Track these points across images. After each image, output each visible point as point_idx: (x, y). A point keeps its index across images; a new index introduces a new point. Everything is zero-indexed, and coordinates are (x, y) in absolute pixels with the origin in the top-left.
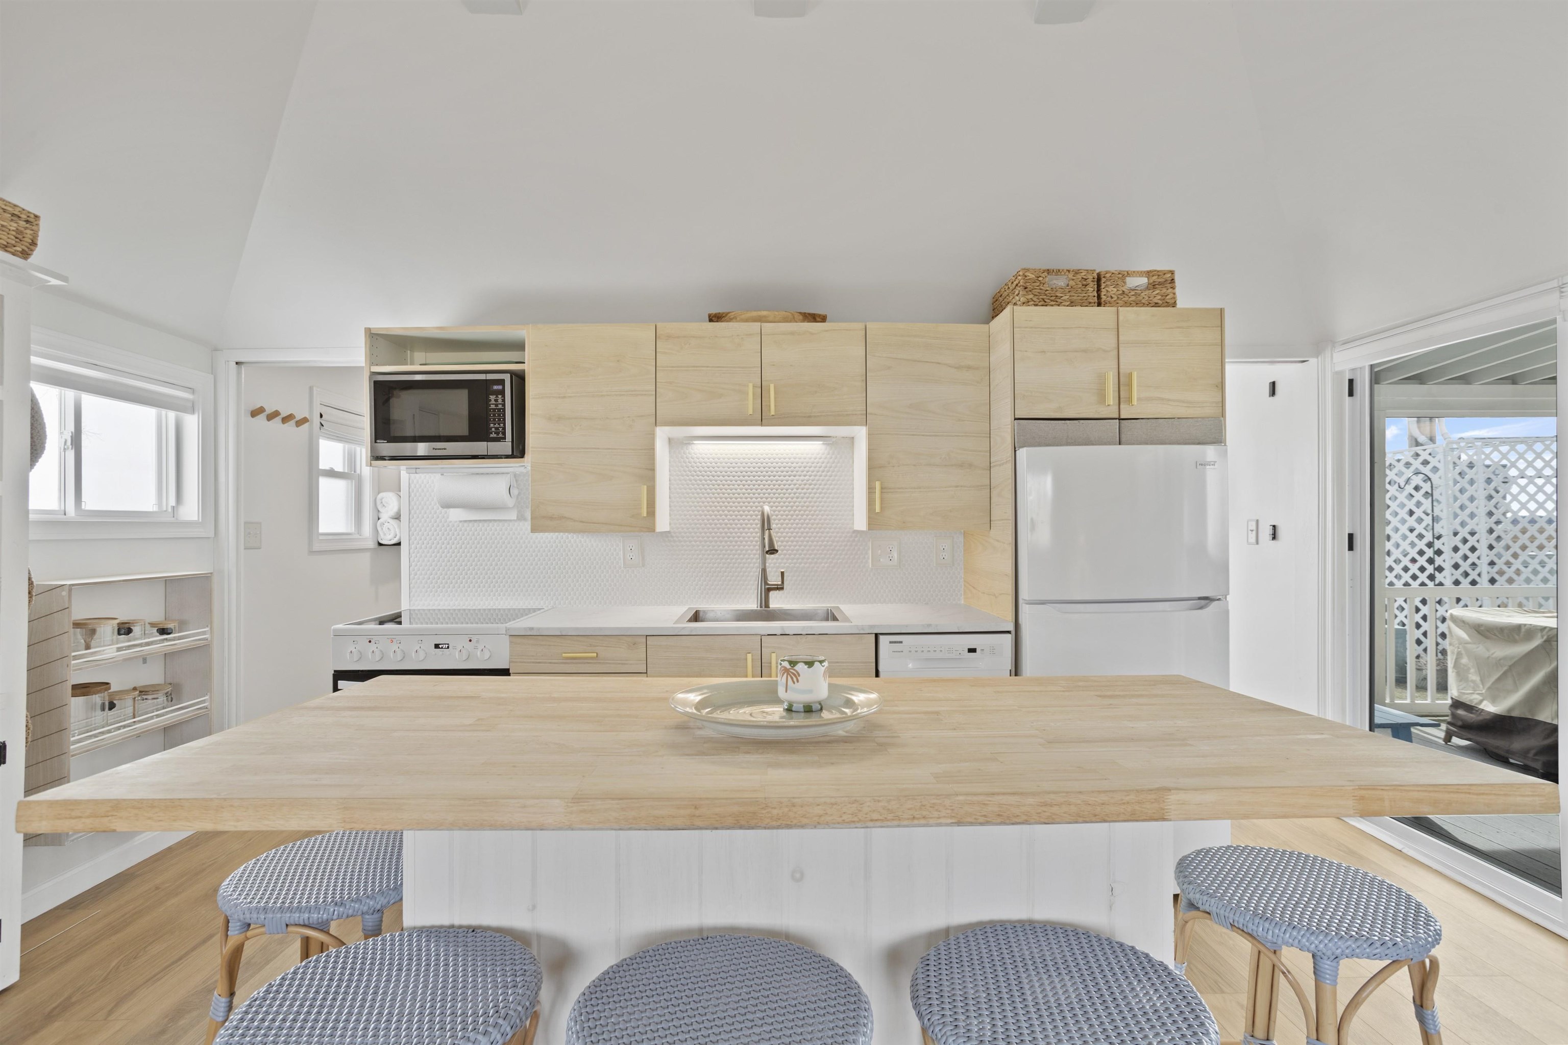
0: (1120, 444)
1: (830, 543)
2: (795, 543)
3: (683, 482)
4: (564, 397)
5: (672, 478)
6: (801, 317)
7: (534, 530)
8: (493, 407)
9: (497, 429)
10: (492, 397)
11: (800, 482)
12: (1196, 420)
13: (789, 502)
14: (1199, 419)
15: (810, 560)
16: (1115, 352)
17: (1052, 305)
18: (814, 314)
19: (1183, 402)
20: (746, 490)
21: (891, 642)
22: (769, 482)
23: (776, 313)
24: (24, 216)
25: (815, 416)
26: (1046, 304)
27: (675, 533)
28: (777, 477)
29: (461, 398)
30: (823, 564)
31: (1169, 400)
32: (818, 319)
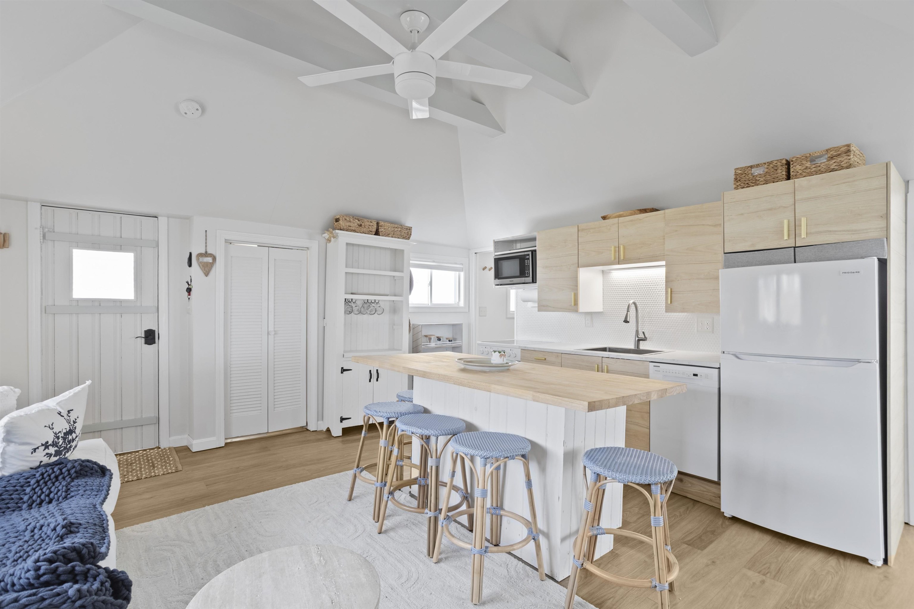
0: (795, 262)
1: (675, 319)
2: (657, 318)
3: (609, 290)
4: (548, 259)
5: (604, 288)
6: (639, 212)
7: (538, 311)
8: (526, 264)
9: (528, 272)
10: (526, 261)
11: (660, 288)
12: (857, 242)
13: (655, 298)
14: (861, 241)
15: (665, 327)
16: (793, 207)
17: (753, 186)
18: (645, 209)
19: (849, 231)
20: (635, 293)
21: (654, 366)
22: (646, 289)
23: (626, 212)
24: (408, 228)
25: (642, 258)
26: (749, 186)
27: (605, 312)
28: (649, 286)
29: (517, 262)
30: (671, 329)
31: (836, 231)
32: (648, 211)
